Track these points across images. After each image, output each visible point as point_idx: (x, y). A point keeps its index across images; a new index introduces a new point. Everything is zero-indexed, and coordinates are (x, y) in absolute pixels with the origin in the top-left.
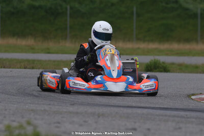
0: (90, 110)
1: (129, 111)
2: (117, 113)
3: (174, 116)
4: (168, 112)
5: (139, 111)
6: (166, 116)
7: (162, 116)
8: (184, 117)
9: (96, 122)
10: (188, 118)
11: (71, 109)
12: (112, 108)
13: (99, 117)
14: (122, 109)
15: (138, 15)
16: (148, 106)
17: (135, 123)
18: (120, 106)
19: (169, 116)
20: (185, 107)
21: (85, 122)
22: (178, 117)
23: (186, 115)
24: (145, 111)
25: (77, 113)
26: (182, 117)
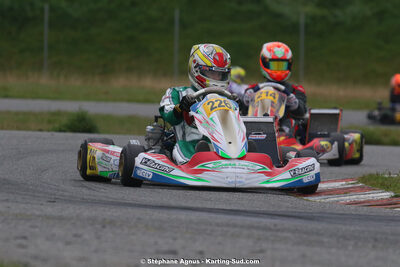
0: (87, 212)
1: (164, 215)
2: (139, 219)
3: (251, 227)
4: (239, 219)
5: (183, 216)
6: (235, 226)
7: (228, 225)
8: (270, 229)
9: (98, 238)
10: (278, 230)
11: (50, 210)
12: (130, 210)
13: (104, 227)
14: (149, 211)
15: (184, 26)
16: (200, 206)
17: (175, 239)
18: (146, 206)
19: (242, 227)
20: (271, 209)
21: (76, 236)
22: (258, 228)
23: (275, 225)
24: (194, 216)
25: (61, 219)
26: (266, 229)
